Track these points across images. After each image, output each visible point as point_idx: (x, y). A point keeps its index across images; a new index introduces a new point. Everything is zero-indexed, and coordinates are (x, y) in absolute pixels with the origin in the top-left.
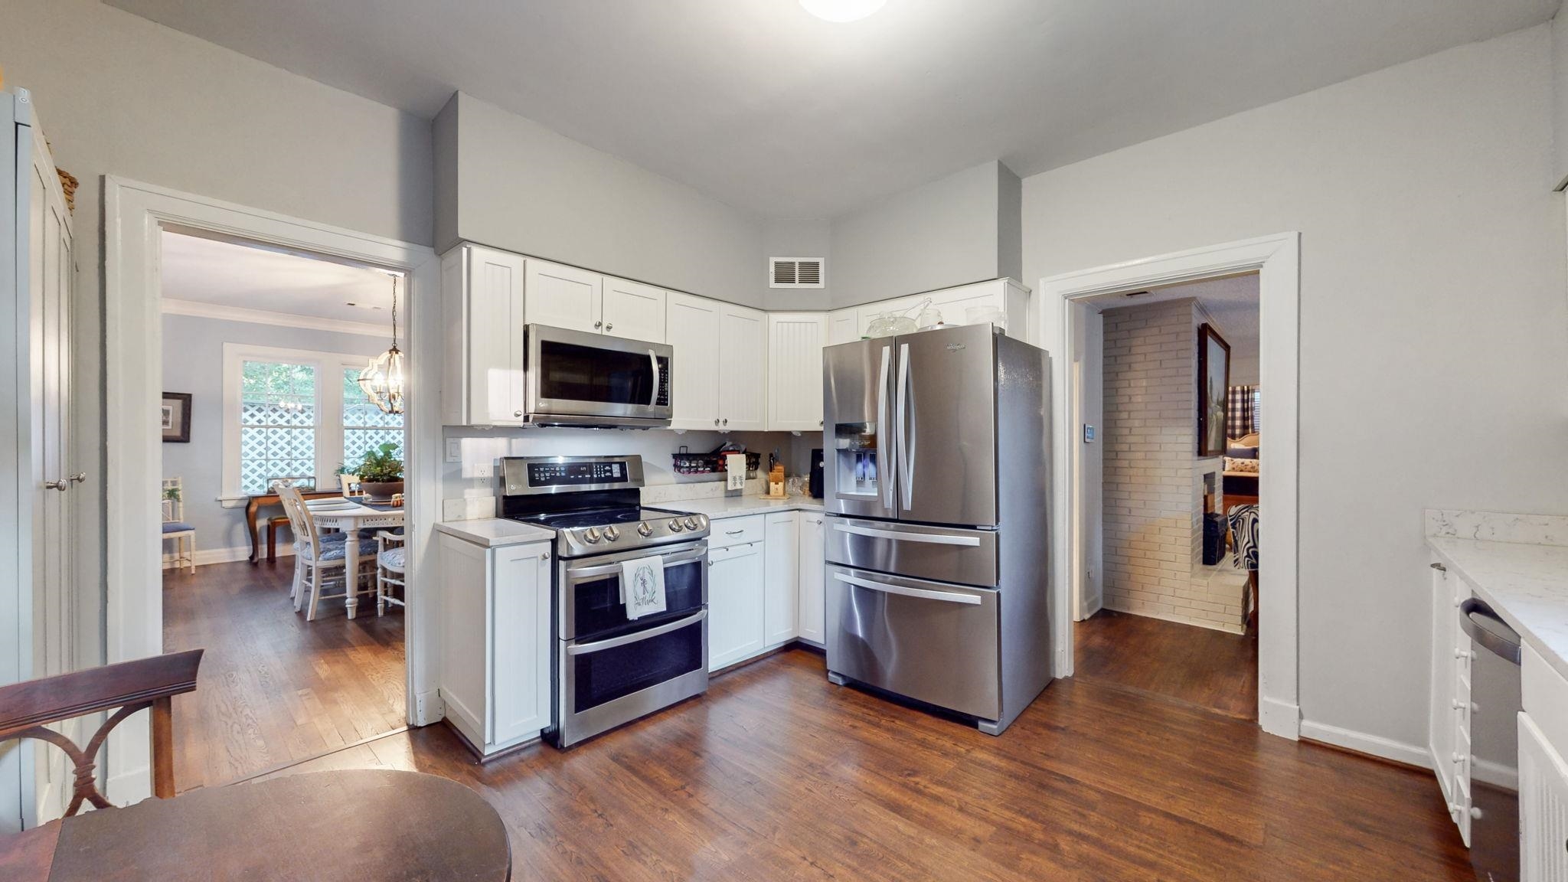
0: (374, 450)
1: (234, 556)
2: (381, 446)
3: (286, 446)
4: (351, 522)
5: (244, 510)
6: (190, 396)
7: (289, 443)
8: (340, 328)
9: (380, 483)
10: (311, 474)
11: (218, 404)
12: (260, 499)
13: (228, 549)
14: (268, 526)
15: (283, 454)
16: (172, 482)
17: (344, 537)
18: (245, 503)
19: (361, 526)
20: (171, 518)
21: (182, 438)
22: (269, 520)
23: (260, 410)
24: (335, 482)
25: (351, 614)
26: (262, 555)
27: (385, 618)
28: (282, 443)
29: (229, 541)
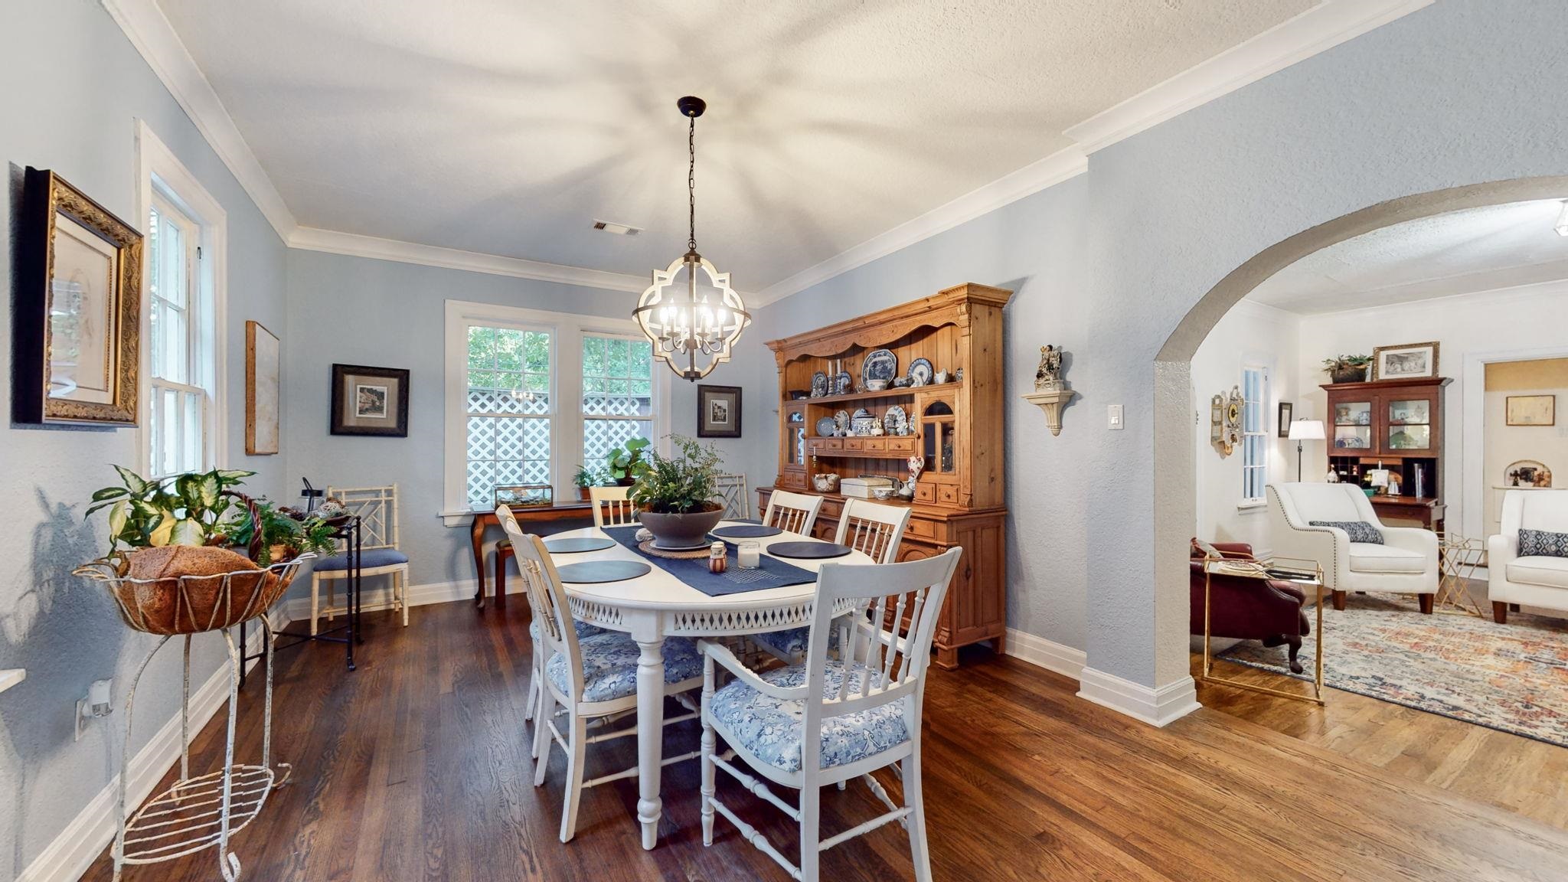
0: (620, 447)
1: (458, 593)
2: (628, 442)
3: (517, 443)
4: (652, 621)
5: (469, 530)
6: (407, 372)
7: (520, 439)
8: (580, 279)
9: (679, 515)
10: (547, 482)
11: (440, 384)
12: (487, 517)
13: (452, 584)
14: (497, 553)
15: (513, 452)
16: (386, 491)
17: (635, 651)
18: (470, 521)
19: (671, 631)
20: (384, 542)
21: (398, 431)
22: (498, 545)
23: (491, 399)
24: (574, 491)
25: (648, 840)
26: (490, 592)
27: (714, 847)
28: (513, 439)
29: (452, 574)
